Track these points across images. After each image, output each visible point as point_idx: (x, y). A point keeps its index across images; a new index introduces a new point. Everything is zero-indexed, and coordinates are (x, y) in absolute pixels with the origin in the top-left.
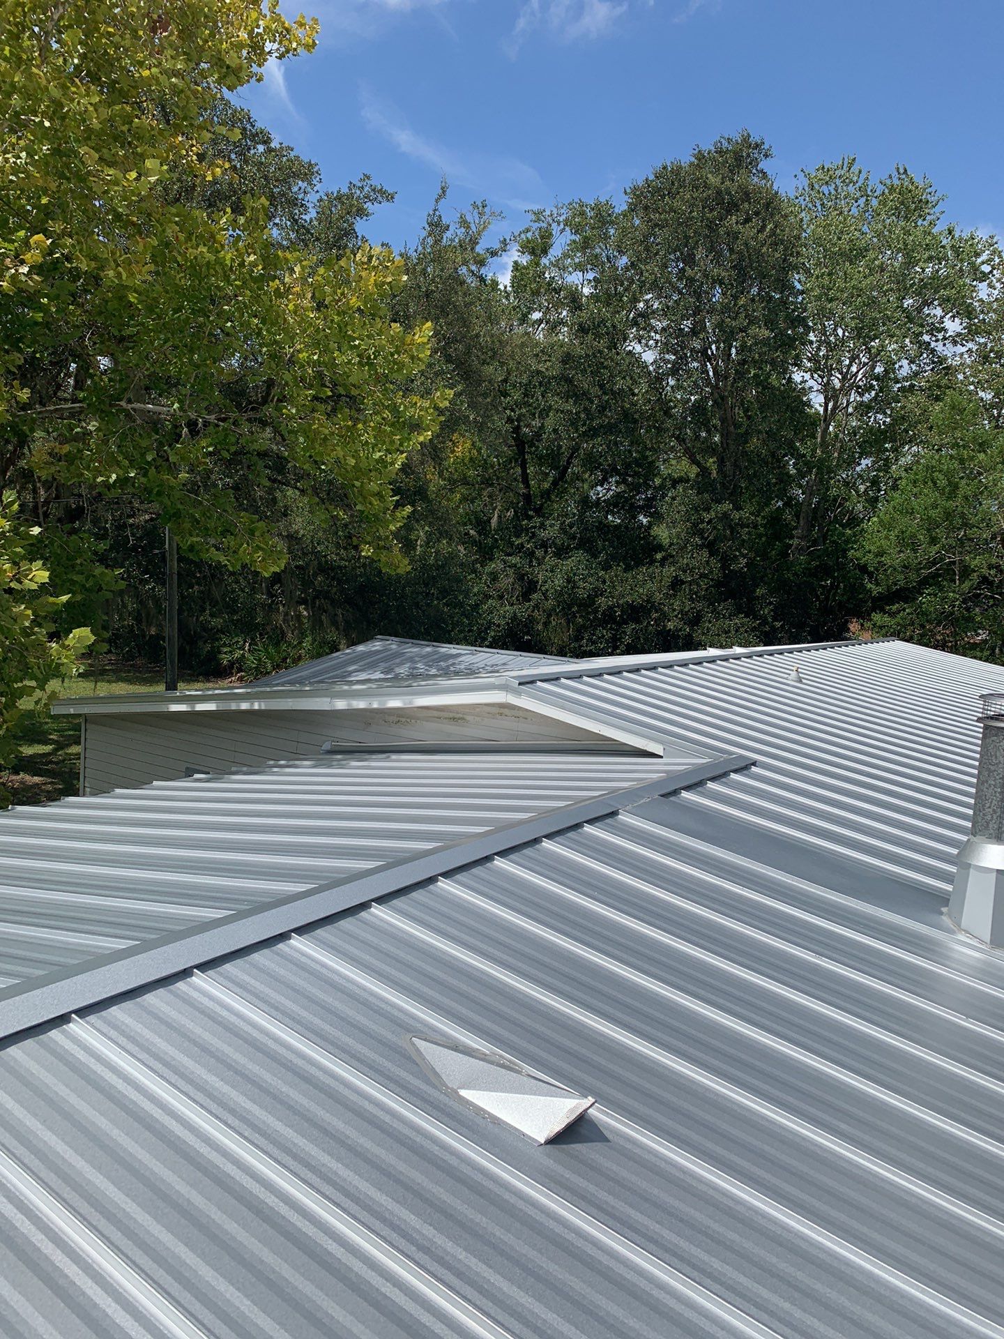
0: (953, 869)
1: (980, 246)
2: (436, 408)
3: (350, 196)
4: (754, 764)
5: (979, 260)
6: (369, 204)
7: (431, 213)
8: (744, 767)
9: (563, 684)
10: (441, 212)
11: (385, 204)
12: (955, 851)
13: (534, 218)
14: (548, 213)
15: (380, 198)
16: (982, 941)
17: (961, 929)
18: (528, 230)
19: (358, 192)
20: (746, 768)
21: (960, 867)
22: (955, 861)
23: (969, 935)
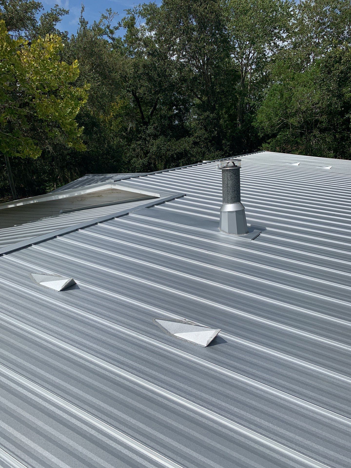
0: (219, 213)
1: (289, 5)
2: (86, 91)
3: (52, 14)
4: (185, 195)
5: (290, 10)
6: (60, 16)
7: (80, 18)
8: (182, 196)
9: (132, 180)
10: (84, 17)
11: (66, 15)
13: (127, 13)
14: (132, 10)
15: (63, 13)
16: (226, 232)
17: (221, 230)
18: (125, 18)
19: (55, 12)
20: (183, 196)
21: (221, 212)
22: (220, 210)
23: (224, 231)
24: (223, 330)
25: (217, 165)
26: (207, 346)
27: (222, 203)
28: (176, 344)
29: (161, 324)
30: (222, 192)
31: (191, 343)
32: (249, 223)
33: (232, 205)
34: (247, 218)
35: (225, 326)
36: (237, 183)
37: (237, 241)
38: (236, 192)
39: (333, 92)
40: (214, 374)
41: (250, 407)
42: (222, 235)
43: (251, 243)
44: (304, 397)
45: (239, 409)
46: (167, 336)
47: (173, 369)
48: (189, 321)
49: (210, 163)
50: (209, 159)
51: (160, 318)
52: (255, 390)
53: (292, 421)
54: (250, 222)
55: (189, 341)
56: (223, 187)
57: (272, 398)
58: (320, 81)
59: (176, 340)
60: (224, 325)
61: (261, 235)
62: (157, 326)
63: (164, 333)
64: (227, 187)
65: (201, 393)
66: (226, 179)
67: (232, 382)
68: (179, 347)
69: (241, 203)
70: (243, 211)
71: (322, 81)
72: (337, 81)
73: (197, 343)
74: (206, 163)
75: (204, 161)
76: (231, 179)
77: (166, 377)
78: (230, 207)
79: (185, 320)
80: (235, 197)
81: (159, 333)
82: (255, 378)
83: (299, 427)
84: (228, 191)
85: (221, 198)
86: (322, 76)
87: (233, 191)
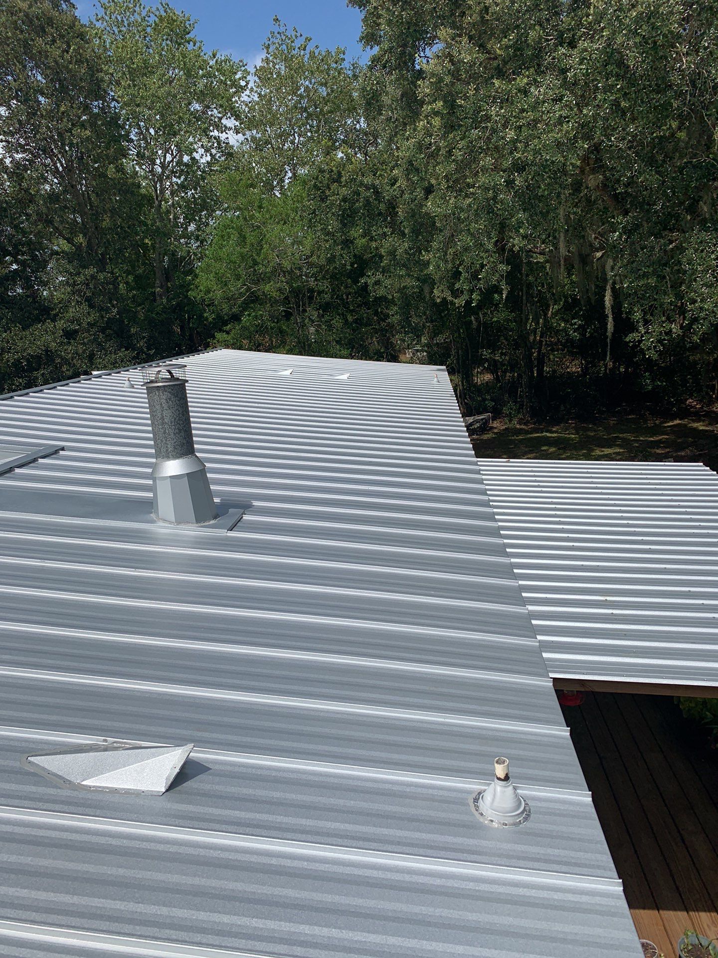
0: (150, 482)
1: (235, 67)
4: (63, 449)
8: (54, 452)
12: (150, 470)
16: (171, 522)
17: (159, 519)
20: (56, 452)
21: (154, 479)
22: (151, 476)
23: (165, 520)
24: (199, 742)
25: (127, 379)
26: (167, 791)
27: (154, 460)
28: (90, 806)
29: (46, 766)
30: (151, 435)
31: (128, 792)
32: (217, 496)
33: (177, 461)
34: (212, 487)
35: (199, 734)
36: (183, 415)
37: (196, 537)
38: (183, 434)
39: (333, 235)
40: (194, 853)
41: (285, 906)
42: (161, 528)
43: (228, 538)
44: (387, 845)
45: (262, 918)
46: (65, 793)
47: (91, 870)
48: (114, 742)
49: (109, 374)
50: (105, 368)
51: (40, 753)
52: (288, 863)
53: (375, 908)
54: (219, 494)
55: (121, 789)
56: (152, 425)
57: (326, 870)
58: (309, 214)
59: (89, 796)
60: (198, 730)
61: (246, 517)
62: (35, 775)
63: (56, 787)
64: (163, 424)
65: (169, 909)
66: (157, 407)
67: (237, 860)
68: (98, 812)
69: (197, 456)
70: (203, 472)
71: (312, 214)
72: (339, 215)
73: (143, 789)
74: (99, 376)
75: (95, 373)
76: (169, 407)
77: (75, 898)
78: (174, 467)
79: (105, 741)
80: (182, 445)
81: (41, 790)
82: (285, 835)
83: (390, 914)
84: (165, 432)
85: (152, 448)
86: (311, 205)
87: (177, 431)
